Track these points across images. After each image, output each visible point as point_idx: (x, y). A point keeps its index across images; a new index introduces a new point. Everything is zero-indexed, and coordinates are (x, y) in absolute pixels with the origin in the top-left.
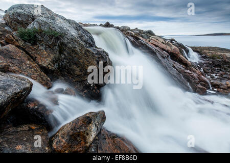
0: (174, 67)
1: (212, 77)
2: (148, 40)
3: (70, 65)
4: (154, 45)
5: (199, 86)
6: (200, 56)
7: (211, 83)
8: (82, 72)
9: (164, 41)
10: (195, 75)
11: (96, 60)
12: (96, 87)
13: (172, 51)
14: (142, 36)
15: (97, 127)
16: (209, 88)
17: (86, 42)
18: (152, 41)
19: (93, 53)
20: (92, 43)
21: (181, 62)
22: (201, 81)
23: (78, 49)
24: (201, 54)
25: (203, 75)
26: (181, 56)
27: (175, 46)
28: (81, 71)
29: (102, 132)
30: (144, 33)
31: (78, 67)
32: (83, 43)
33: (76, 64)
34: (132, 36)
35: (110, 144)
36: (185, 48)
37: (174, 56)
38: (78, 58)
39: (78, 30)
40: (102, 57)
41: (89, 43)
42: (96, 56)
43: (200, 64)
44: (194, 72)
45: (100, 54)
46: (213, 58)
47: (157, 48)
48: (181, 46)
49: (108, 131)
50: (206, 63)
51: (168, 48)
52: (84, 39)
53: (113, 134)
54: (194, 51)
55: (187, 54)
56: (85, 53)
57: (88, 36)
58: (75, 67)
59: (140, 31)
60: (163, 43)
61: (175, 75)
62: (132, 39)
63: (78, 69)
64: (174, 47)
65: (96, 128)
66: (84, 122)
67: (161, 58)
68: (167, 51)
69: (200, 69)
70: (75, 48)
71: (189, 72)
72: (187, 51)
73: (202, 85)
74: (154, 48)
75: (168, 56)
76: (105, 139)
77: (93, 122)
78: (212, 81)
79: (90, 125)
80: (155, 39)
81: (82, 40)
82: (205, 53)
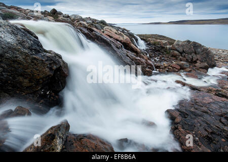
0: (127, 56)
1: (155, 60)
2: (102, 31)
3: (14, 78)
4: (109, 36)
5: (147, 69)
6: (146, 43)
7: (155, 65)
8: (32, 82)
9: (117, 32)
10: (143, 61)
11: (47, 67)
12: (53, 94)
13: (125, 41)
14: (96, 27)
15: (62, 138)
16: (154, 70)
17: (30, 48)
18: (106, 32)
19: (42, 60)
20: (38, 48)
21: (133, 50)
22: (148, 64)
23: (21, 58)
24: (147, 42)
25: (149, 60)
26: (132, 45)
27: (127, 36)
28: (30, 81)
29: (69, 139)
30: (97, 23)
31: (26, 78)
32: (27, 51)
33: (22, 75)
34: (85, 27)
35: (78, 147)
36: (135, 37)
37: (126, 46)
38: (23, 68)
39: (15, 35)
40: (54, 62)
41: (35, 50)
42: (47, 62)
43: (147, 50)
44: (143, 58)
45: (51, 60)
46: (154, 44)
47: (111, 39)
48: (131, 36)
49: (74, 135)
50: (151, 49)
51: (121, 39)
52: (27, 45)
53: (80, 135)
54: (141, 39)
55: (137, 42)
56: (32, 62)
57: (31, 40)
58: (21, 79)
59: (94, 21)
60: (116, 33)
61: (129, 63)
62: (86, 31)
63: (26, 81)
64: (125, 37)
65: (61, 140)
66: (47, 141)
67: (116, 49)
68: (120, 42)
69: (147, 54)
70: (16, 57)
71: (140, 59)
72: (137, 40)
73: (149, 68)
74: (109, 39)
75: (122, 46)
76: (73, 144)
77: (56, 136)
78: (155, 64)
79: (54, 140)
80: (108, 30)
81: (24, 48)
82: (149, 40)
